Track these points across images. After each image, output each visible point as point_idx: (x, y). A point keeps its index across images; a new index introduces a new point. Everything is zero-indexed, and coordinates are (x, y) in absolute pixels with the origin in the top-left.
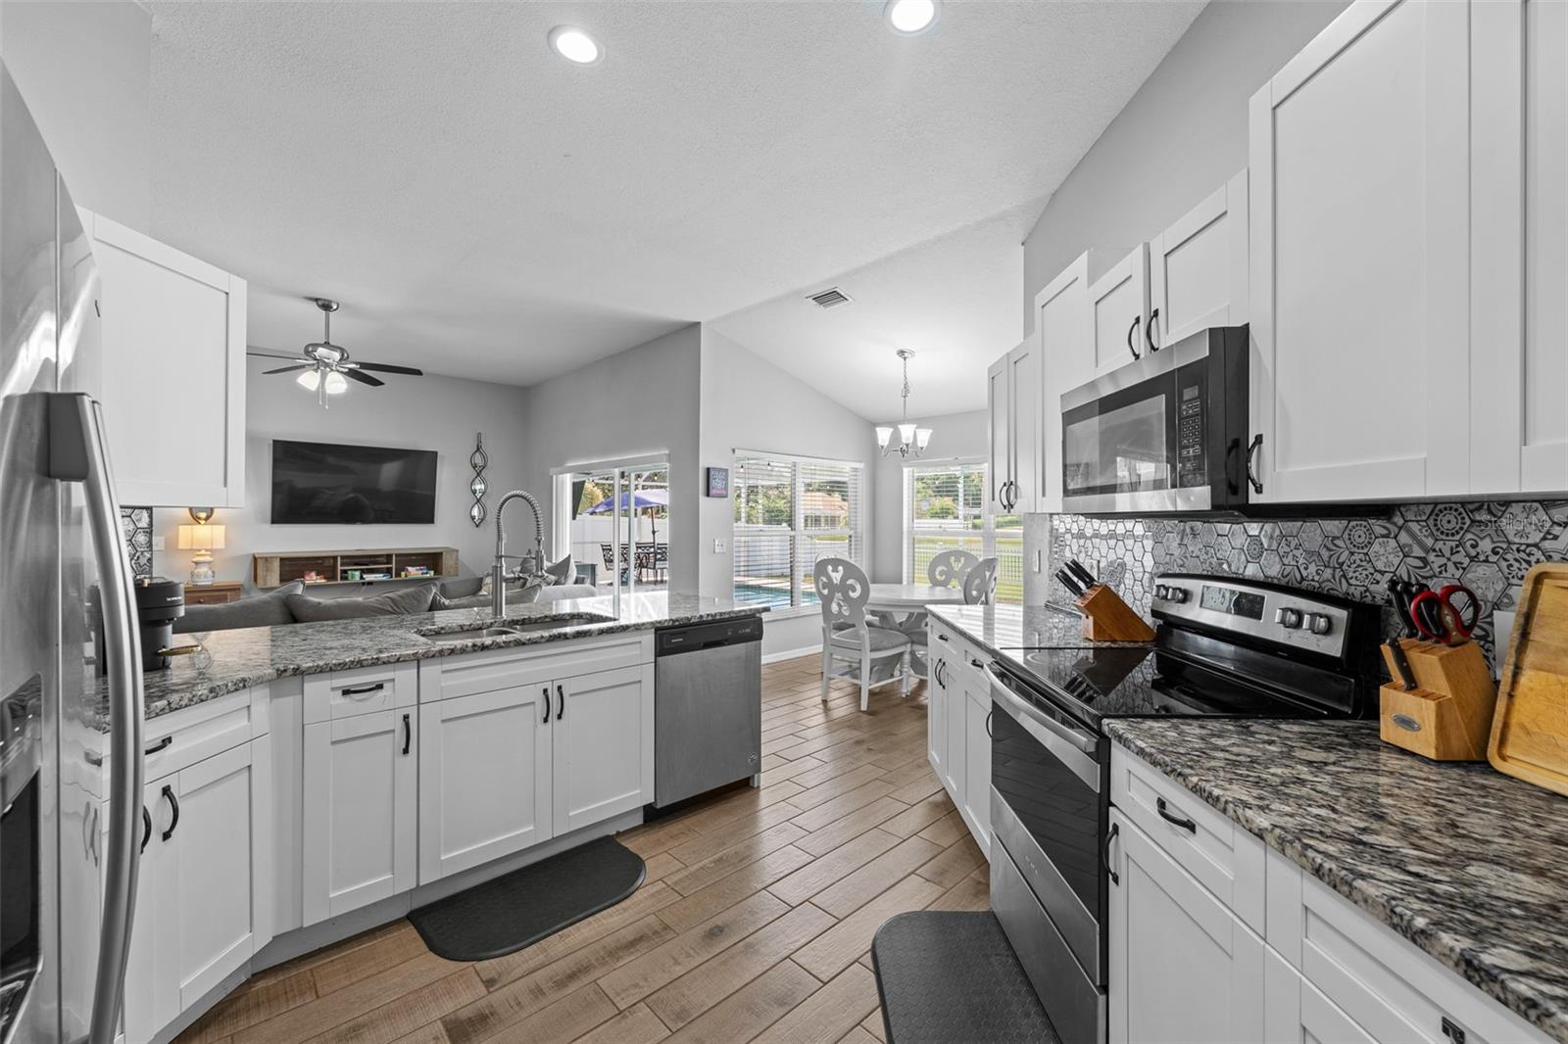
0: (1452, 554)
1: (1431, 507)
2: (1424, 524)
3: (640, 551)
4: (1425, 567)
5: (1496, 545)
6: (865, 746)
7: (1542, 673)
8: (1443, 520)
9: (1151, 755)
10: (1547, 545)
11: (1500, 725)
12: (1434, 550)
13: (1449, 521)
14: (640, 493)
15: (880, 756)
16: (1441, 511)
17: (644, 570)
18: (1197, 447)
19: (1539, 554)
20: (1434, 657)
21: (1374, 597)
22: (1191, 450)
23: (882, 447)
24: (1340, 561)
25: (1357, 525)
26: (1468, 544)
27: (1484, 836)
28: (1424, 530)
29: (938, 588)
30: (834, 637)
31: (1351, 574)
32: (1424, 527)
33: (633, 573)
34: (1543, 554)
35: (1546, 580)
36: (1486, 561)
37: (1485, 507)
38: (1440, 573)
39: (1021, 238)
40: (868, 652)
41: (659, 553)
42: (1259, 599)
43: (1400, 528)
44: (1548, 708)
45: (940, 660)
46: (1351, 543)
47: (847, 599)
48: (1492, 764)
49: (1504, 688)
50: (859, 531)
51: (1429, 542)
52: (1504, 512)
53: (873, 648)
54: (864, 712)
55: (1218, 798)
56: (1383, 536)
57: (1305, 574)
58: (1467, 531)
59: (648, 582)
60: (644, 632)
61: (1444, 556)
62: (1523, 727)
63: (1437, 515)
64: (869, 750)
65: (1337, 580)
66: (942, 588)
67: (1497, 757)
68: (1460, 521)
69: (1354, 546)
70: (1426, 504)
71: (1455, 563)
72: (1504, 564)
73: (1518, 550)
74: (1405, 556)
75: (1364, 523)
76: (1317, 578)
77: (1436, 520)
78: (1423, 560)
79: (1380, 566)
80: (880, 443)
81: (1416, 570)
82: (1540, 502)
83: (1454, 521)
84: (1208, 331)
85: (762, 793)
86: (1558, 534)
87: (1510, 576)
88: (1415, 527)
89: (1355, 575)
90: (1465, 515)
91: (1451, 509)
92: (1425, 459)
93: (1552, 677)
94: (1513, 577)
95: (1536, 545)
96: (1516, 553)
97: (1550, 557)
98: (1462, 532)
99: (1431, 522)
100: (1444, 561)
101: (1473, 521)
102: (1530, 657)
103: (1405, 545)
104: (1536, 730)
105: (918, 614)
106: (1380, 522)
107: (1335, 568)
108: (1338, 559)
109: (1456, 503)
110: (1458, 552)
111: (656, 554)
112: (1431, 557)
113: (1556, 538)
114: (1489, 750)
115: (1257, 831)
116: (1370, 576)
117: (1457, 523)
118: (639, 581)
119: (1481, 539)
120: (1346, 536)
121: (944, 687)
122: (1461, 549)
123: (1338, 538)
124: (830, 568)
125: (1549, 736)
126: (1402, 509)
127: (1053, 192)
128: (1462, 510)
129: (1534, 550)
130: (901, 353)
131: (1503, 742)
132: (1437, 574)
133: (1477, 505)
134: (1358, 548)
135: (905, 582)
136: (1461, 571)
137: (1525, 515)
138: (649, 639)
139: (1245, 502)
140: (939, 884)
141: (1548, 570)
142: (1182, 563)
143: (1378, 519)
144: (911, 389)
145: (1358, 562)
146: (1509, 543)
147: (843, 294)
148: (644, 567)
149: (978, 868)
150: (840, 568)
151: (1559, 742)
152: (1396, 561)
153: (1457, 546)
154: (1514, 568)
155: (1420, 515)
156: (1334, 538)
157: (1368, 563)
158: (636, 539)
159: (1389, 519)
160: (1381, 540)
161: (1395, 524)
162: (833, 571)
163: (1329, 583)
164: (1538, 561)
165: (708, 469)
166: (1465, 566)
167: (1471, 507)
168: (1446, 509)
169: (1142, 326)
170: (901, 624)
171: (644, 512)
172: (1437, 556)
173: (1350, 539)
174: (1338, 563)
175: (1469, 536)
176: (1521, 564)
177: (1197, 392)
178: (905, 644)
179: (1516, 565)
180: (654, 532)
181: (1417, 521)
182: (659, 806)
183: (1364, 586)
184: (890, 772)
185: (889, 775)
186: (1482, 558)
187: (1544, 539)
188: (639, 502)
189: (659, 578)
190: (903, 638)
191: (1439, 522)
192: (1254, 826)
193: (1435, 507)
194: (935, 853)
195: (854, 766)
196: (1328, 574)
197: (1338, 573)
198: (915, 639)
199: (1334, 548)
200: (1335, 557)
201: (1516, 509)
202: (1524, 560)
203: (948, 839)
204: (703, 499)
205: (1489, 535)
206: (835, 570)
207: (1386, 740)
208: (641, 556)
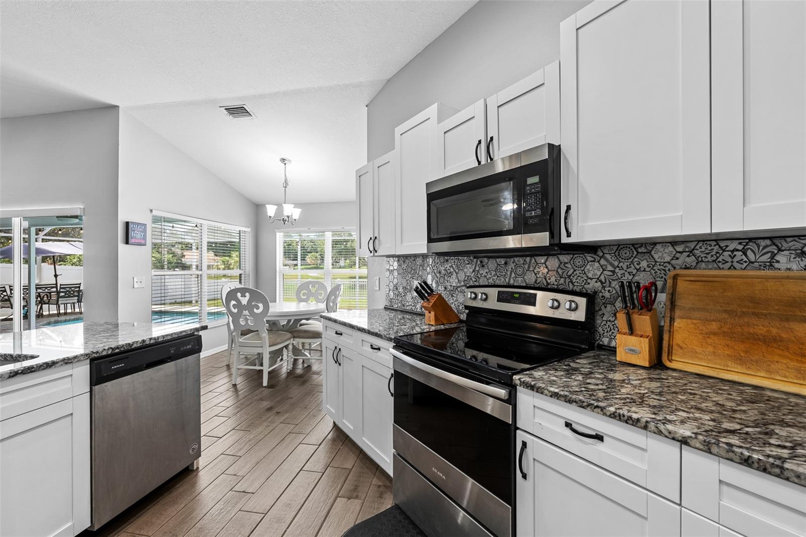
0: (627, 268)
1: (616, 247)
2: (614, 255)
3: (39, 291)
4: (614, 275)
5: (649, 263)
6: (274, 411)
7: (684, 320)
8: (623, 252)
9: (566, 396)
10: (673, 262)
11: (667, 346)
12: (619, 267)
13: (625, 253)
14: (40, 245)
15: (287, 415)
16: (622, 249)
17: (45, 307)
18: (539, 210)
19: (669, 267)
20: (647, 317)
21: (587, 291)
22: (533, 213)
23: (270, 217)
24: (569, 274)
25: (578, 257)
26: (635, 263)
27: (731, 407)
28: (613, 258)
29: (302, 304)
30: (240, 340)
31: (574, 281)
32: (613, 256)
33: (34, 309)
34: (672, 266)
35: (678, 278)
36: (644, 271)
37: (644, 246)
38: (622, 277)
39: (367, 103)
40: (268, 347)
41: (62, 292)
42: (533, 295)
43: (601, 258)
44: (689, 336)
45: (336, 347)
46: (575, 265)
47: (252, 314)
48: (665, 364)
49: (666, 328)
50: (247, 271)
51: (616, 263)
52: (653, 248)
53: (271, 344)
54: (265, 387)
55: (638, 420)
56: (591, 261)
57: (549, 281)
58: (635, 257)
59: (50, 316)
60: (74, 365)
61: (623, 269)
62: (679, 345)
63: (620, 250)
64: (278, 413)
65: (567, 284)
66: (305, 303)
67: (667, 361)
68: (631, 253)
69: (576, 267)
70: (614, 245)
71: (629, 273)
72: (653, 272)
73: (660, 265)
74: (604, 270)
75: (583, 255)
76: (556, 283)
77: (619, 253)
78: (613, 272)
79: (590, 275)
80: (269, 214)
81: (609, 277)
82: (670, 243)
83: (628, 253)
84: (547, 145)
85: (201, 474)
86: (678, 257)
87: (656, 277)
88: (608, 256)
89: (576, 281)
90: (634, 250)
91: (627, 247)
92: (682, 215)
93: (689, 321)
94: (657, 277)
95: (669, 263)
96: (659, 266)
97: (675, 267)
98: (633, 258)
99: (617, 254)
100: (623, 271)
101: (638, 253)
102: (678, 313)
103: (604, 265)
104: (685, 346)
105: (295, 320)
106: (590, 255)
107: (566, 278)
108: (567, 273)
109: (629, 245)
110: (630, 267)
111: (58, 293)
112: (617, 270)
113: (677, 259)
114: (663, 358)
115: (680, 439)
116: (585, 281)
117: (630, 254)
118: (40, 316)
119: (642, 261)
120: (572, 262)
121: (340, 364)
122: (632, 265)
123: (567, 263)
124: (239, 295)
125: (691, 348)
126: (602, 248)
127: (389, 79)
128: (632, 248)
129: (667, 264)
130: (283, 160)
131: (670, 353)
132: (620, 278)
133: (639, 245)
134: (578, 267)
135: (277, 301)
136: (632, 276)
137: (663, 249)
138: (83, 371)
139: (558, 242)
140: (357, 497)
141: (678, 273)
142: (475, 280)
143: (589, 253)
144: (289, 183)
145: (578, 274)
146: (656, 262)
147: (249, 111)
148: (45, 304)
149: (374, 476)
150: (247, 294)
151: (697, 351)
152: (599, 273)
153: (630, 264)
154: (658, 273)
155: (611, 251)
156: (566, 263)
157: (584, 274)
158: (35, 281)
159: (595, 253)
160: (591, 263)
161: (598, 256)
162: (241, 296)
163: (562, 286)
164: (669, 270)
165: (127, 224)
166: (634, 273)
167: (636, 246)
168: (624, 247)
169: (483, 145)
170: (283, 326)
171: (44, 260)
172: (620, 270)
173: (574, 263)
174: (567, 276)
175: (636, 259)
176: (661, 271)
177: (538, 179)
178: (289, 339)
179: (659, 272)
180: (56, 276)
181: (610, 254)
182: (96, 528)
183: (581, 286)
184: (297, 425)
185: (297, 427)
186: (642, 269)
187: (672, 259)
188: (39, 251)
189: (62, 311)
190: (289, 335)
191: (620, 254)
192: (677, 436)
193: (619, 247)
194: (346, 474)
195: (271, 428)
196: (562, 281)
197: (568, 280)
198: (295, 335)
199: (565, 268)
200: (565, 273)
201: (658, 247)
202: (663, 270)
203: (350, 462)
204: (122, 247)
205: (646, 259)
206: (243, 296)
207: (620, 360)
208: (42, 295)
